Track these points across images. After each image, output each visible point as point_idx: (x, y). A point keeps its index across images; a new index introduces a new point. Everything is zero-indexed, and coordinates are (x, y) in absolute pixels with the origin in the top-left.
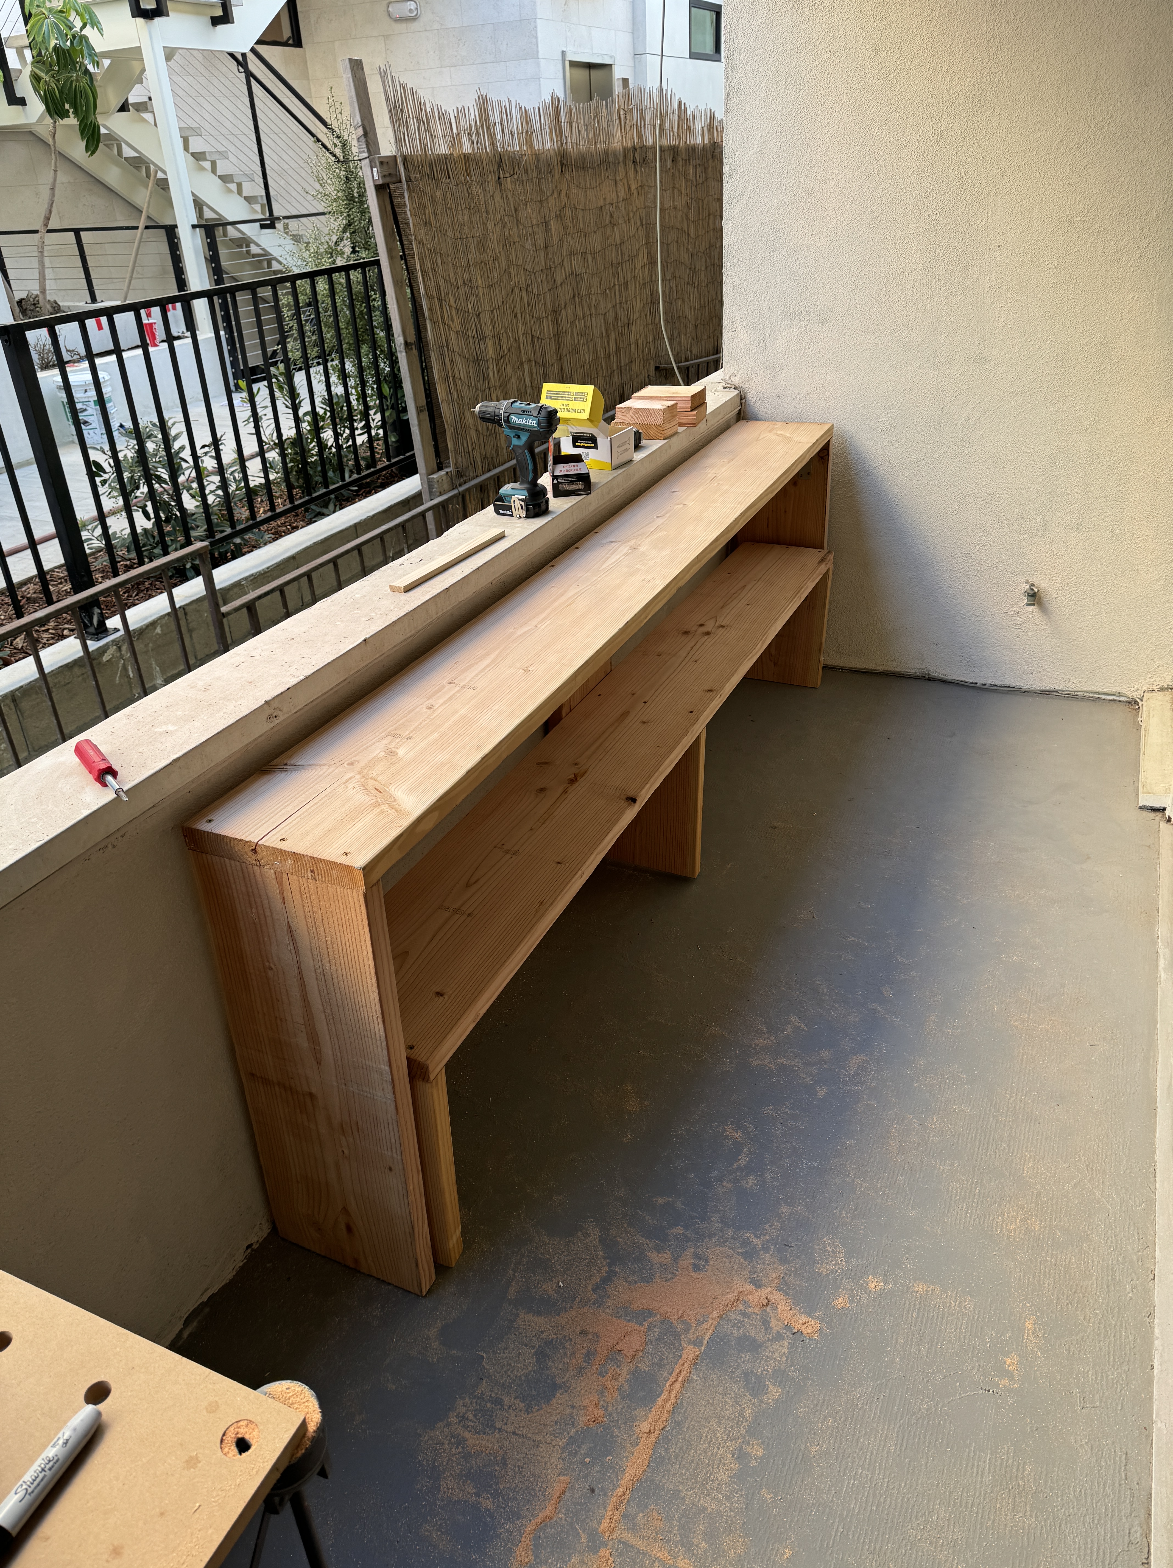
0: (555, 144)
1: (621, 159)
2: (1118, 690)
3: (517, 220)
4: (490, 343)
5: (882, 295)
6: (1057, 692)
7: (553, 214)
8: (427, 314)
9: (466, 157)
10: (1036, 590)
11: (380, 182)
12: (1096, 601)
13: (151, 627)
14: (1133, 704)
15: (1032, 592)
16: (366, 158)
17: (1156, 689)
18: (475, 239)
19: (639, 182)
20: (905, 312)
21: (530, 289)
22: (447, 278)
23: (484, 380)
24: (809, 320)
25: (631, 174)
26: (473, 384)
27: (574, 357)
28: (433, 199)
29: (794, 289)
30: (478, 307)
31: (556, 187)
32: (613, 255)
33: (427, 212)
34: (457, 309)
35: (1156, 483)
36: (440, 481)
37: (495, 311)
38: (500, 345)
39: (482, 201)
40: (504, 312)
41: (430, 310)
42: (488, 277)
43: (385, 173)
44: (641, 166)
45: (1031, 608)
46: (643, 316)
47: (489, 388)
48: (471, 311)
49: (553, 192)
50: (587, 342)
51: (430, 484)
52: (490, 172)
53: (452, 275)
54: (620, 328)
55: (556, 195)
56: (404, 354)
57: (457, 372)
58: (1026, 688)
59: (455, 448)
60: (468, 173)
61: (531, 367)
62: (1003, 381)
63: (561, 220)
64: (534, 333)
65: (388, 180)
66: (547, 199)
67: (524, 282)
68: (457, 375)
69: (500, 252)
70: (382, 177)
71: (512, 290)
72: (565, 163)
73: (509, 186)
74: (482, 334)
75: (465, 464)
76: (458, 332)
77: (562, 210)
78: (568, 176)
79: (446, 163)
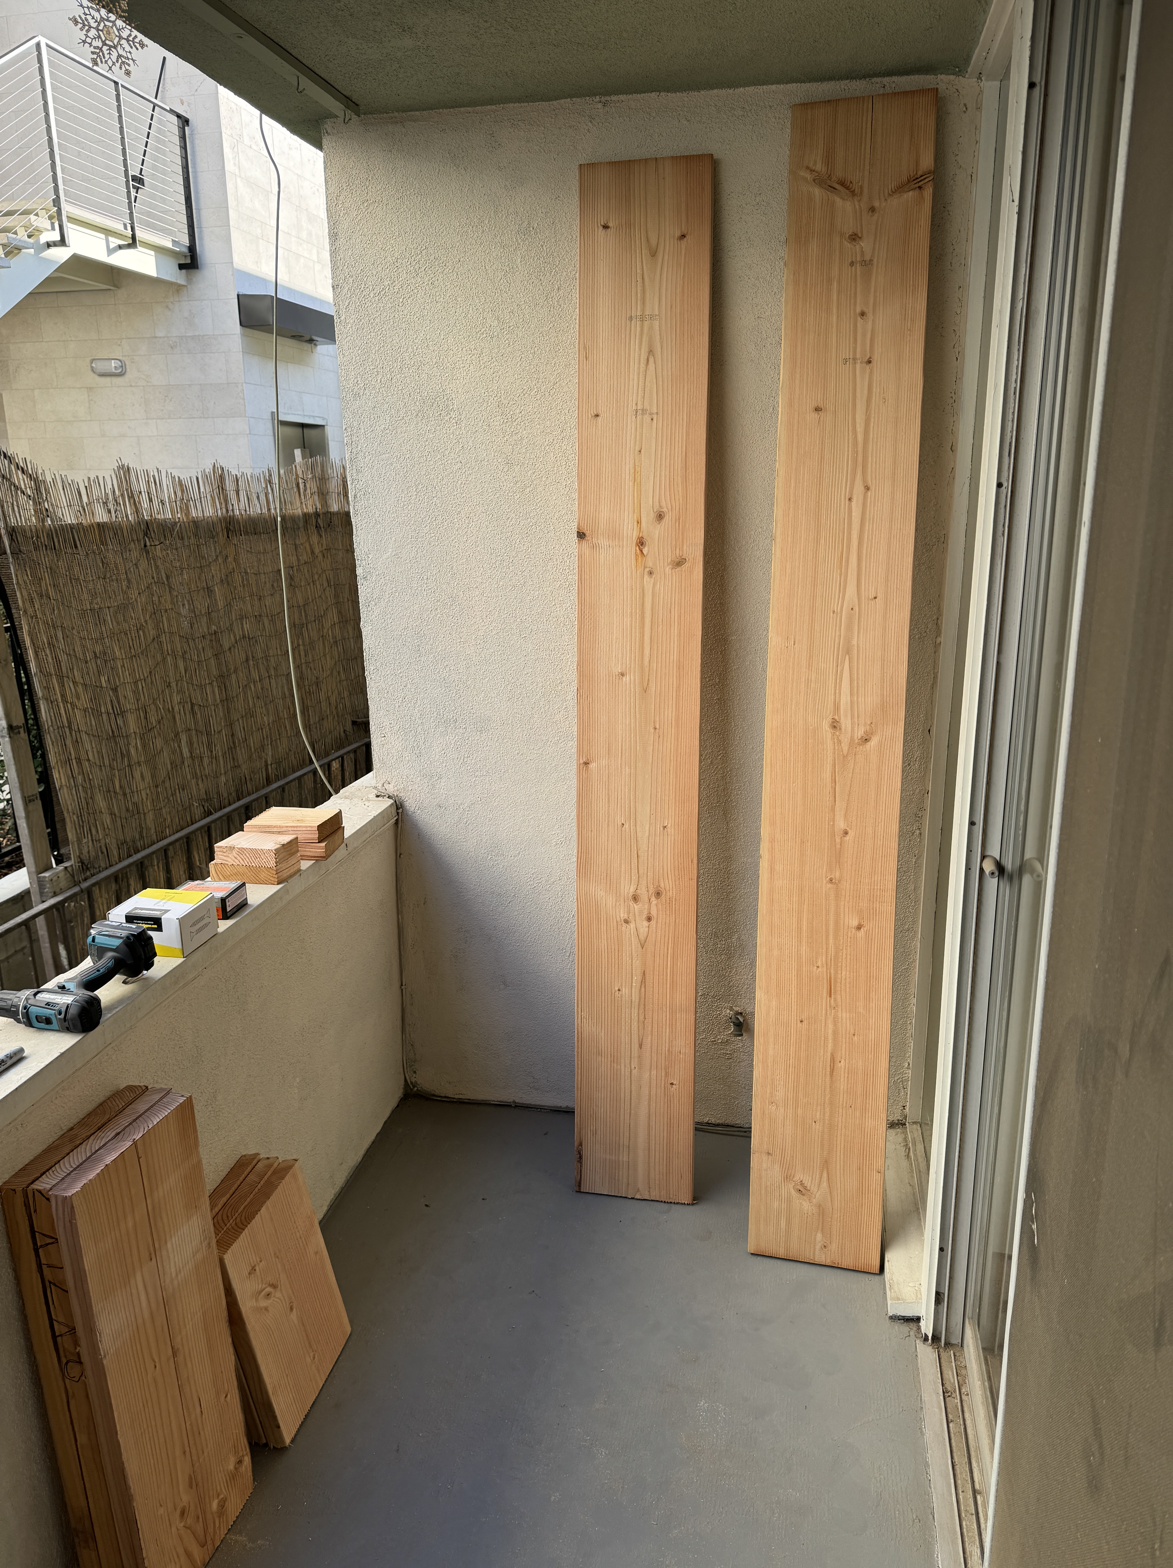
0: (219, 510)
1: (301, 525)
3: (170, 588)
4: (131, 719)
7: (217, 579)
8: (40, 694)
9: (101, 525)
10: (741, 1018)
15: (737, 1021)
18: (111, 609)
19: (324, 544)
21: (188, 656)
23: (122, 759)
25: (315, 539)
27: (249, 720)
28: (54, 570)
30: (115, 680)
31: (221, 552)
33: (43, 584)
34: (86, 685)
36: (57, 878)
37: (139, 683)
38: (146, 718)
39: (122, 570)
40: (152, 682)
41: (47, 688)
42: (130, 647)
44: (326, 530)
45: (740, 1037)
46: (335, 674)
47: (130, 766)
48: (104, 685)
49: (217, 558)
50: (263, 706)
51: (40, 886)
52: (133, 540)
53: (78, 649)
54: (307, 687)
55: (220, 560)
57: (83, 754)
59: (77, 839)
60: (103, 542)
61: (189, 737)
63: (228, 584)
64: (194, 701)
66: (209, 565)
67: (179, 649)
68: (83, 756)
69: (146, 621)
71: (164, 659)
72: (231, 528)
73: (159, 553)
74: (120, 709)
75: (93, 854)
76: (85, 710)
77: (229, 575)
78: (235, 541)
79: (72, 532)
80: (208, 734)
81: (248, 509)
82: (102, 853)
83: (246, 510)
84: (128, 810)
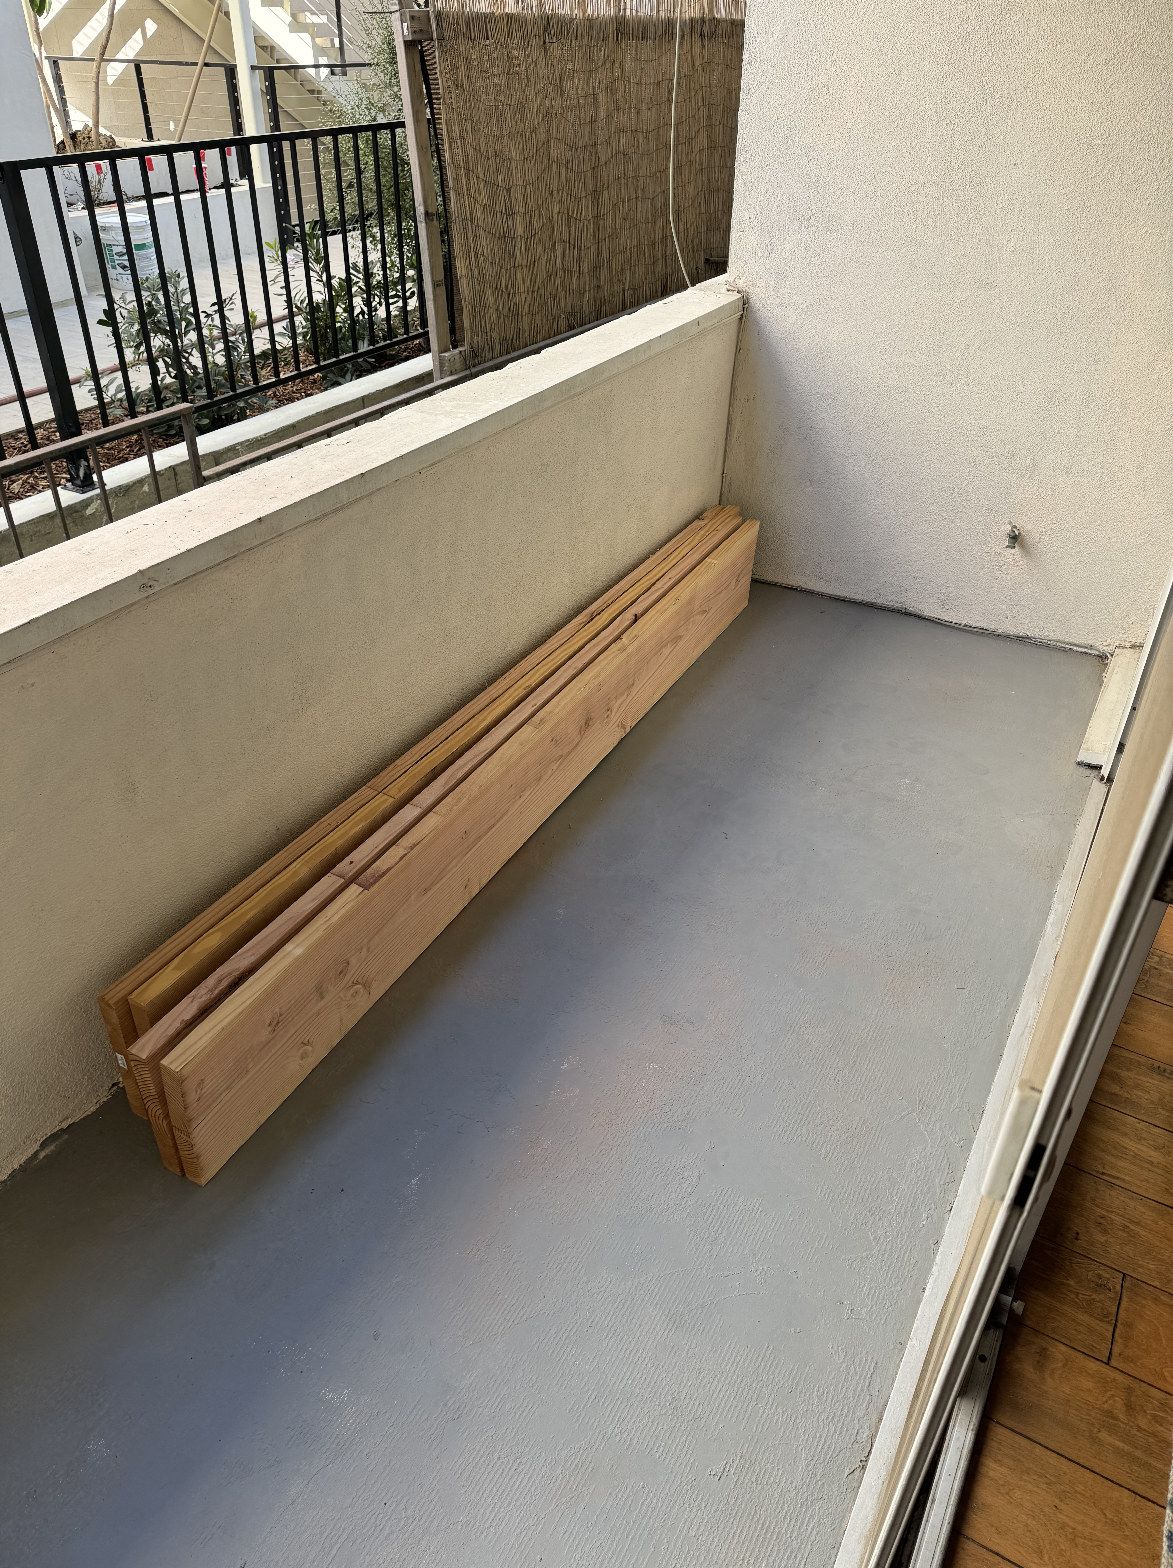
0: (612, 9)
1: (686, 32)
2: (1091, 643)
3: (562, 91)
4: (519, 221)
5: (893, 206)
6: (1030, 638)
7: (603, 87)
8: (451, 184)
9: (509, 17)
10: (1017, 533)
11: (410, 38)
12: (1077, 550)
13: (138, 485)
14: (1103, 659)
15: (1013, 534)
16: (396, 11)
17: (1128, 645)
18: (511, 107)
20: (914, 227)
21: (570, 165)
22: (477, 147)
23: (510, 259)
24: (817, 227)
25: (697, 49)
26: (497, 261)
27: (614, 241)
28: (468, 61)
29: (804, 192)
30: (509, 180)
31: (609, 56)
33: (460, 74)
34: (486, 181)
35: (1149, 433)
36: (452, 359)
37: (528, 187)
38: (530, 222)
39: (524, 67)
40: (538, 187)
41: (456, 180)
42: (524, 150)
43: (416, 29)
44: (709, 40)
45: (1012, 551)
46: (696, 204)
47: (514, 267)
48: (500, 184)
49: (605, 62)
50: (630, 227)
51: (441, 362)
52: (535, 35)
53: (482, 144)
55: (608, 65)
56: (424, 224)
57: (480, 248)
58: (1000, 632)
59: (471, 326)
60: (510, 35)
61: (564, 249)
62: (1007, 309)
63: (612, 93)
64: (570, 213)
65: (418, 37)
66: (597, 70)
67: (563, 157)
68: (480, 251)
69: (539, 124)
70: (412, 33)
71: (550, 166)
72: (622, 30)
73: (555, 51)
74: (512, 210)
75: (481, 344)
76: (484, 206)
77: (614, 82)
78: (623, 45)
79: (485, 21)
80: (579, 248)
81: (638, 10)
82: (488, 345)
83: (636, 11)
84: (509, 309)
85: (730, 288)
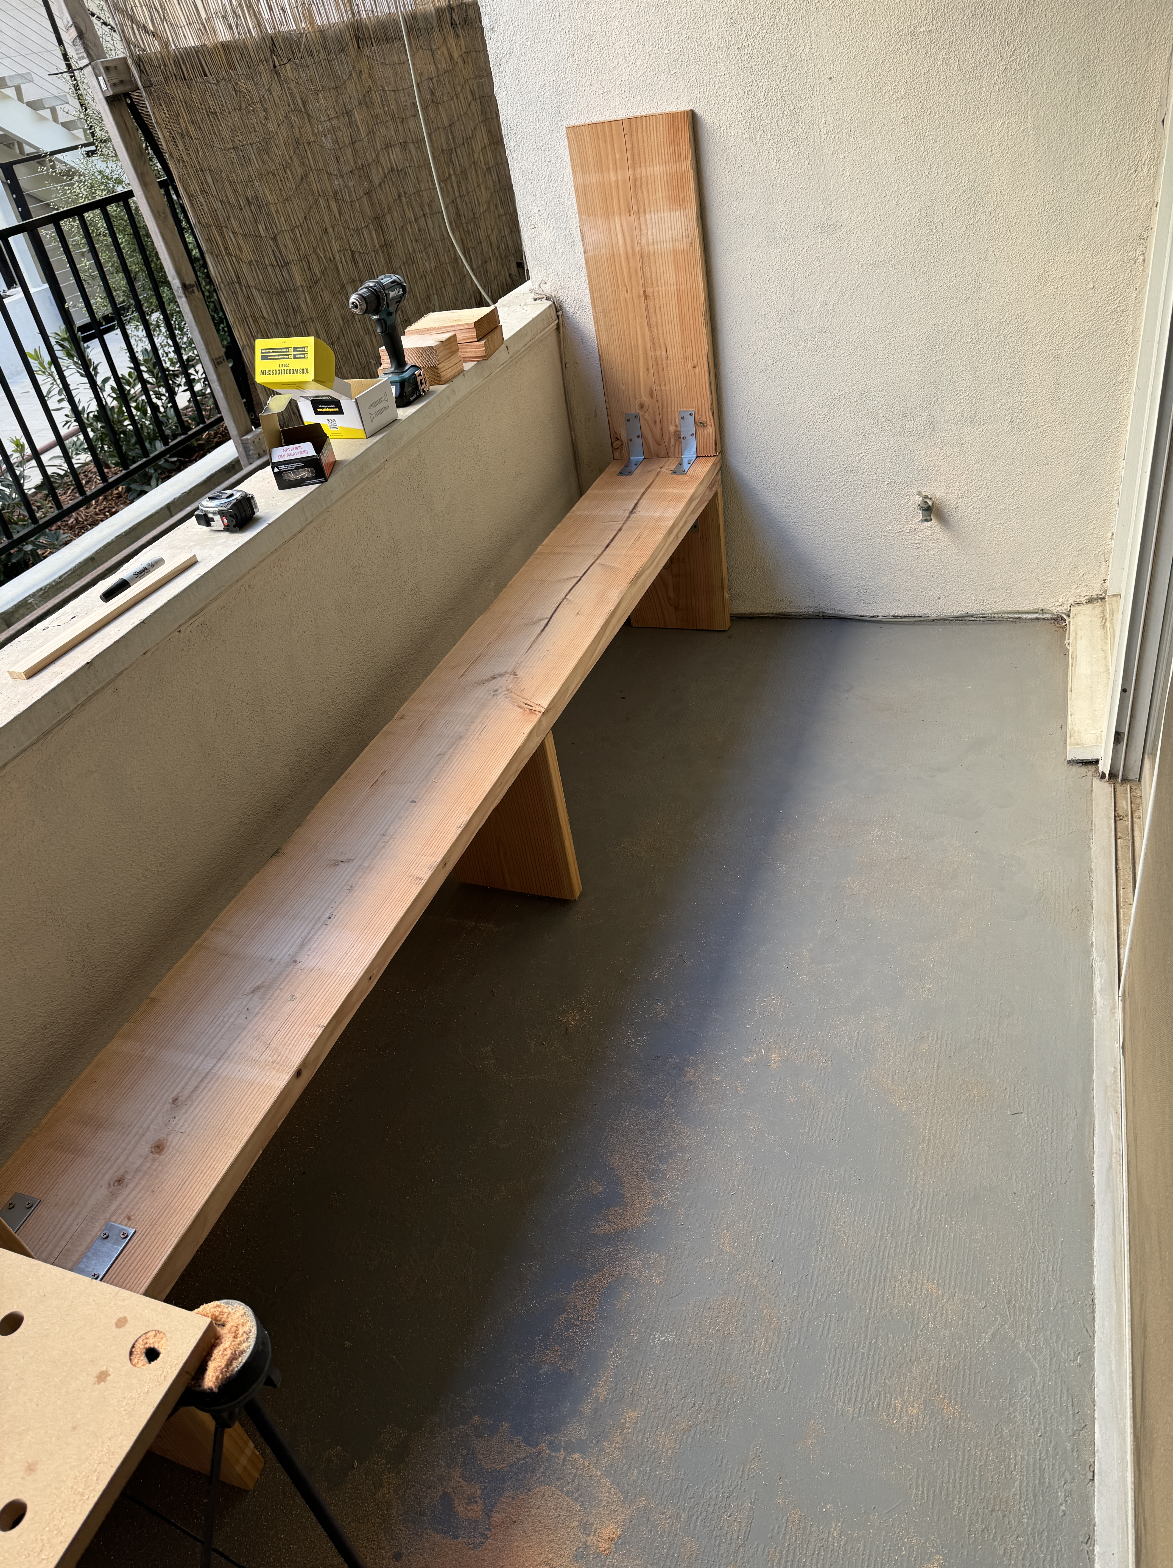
0: (344, 15)
1: (435, 24)
2: (1041, 606)
3: (309, 116)
4: (296, 270)
6: (972, 616)
7: (355, 102)
8: (204, 247)
9: (225, 46)
10: (930, 503)
11: (110, 93)
12: (1003, 506)
14: (1059, 621)
15: (926, 506)
16: (87, 65)
17: (1083, 600)
18: (253, 146)
19: (463, 47)
21: (339, 196)
22: (224, 198)
23: (296, 314)
25: (452, 41)
28: (187, 105)
30: (271, 227)
31: (354, 67)
32: (443, 140)
33: (182, 121)
34: (245, 235)
37: (296, 230)
38: (310, 270)
39: (257, 98)
40: (309, 229)
42: (280, 190)
43: (115, 81)
44: (462, 28)
45: (929, 524)
46: (492, 207)
48: (263, 234)
49: (351, 74)
50: (425, 248)
51: (244, 447)
52: (261, 61)
54: (465, 225)
55: (355, 77)
56: (184, 299)
57: (256, 310)
58: (934, 615)
60: (232, 66)
63: (368, 107)
64: (353, 249)
65: (120, 89)
66: (344, 84)
67: (329, 189)
68: (258, 313)
69: (290, 158)
70: (111, 86)
71: (316, 201)
72: (361, 35)
73: (290, 75)
74: (283, 259)
76: (250, 263)
77: (367, 95)
78: (367, 52)
79: (198, 57)
81: (375, 10)
82: (294, 414)
83: (372, 11)
85: (537, 296)
